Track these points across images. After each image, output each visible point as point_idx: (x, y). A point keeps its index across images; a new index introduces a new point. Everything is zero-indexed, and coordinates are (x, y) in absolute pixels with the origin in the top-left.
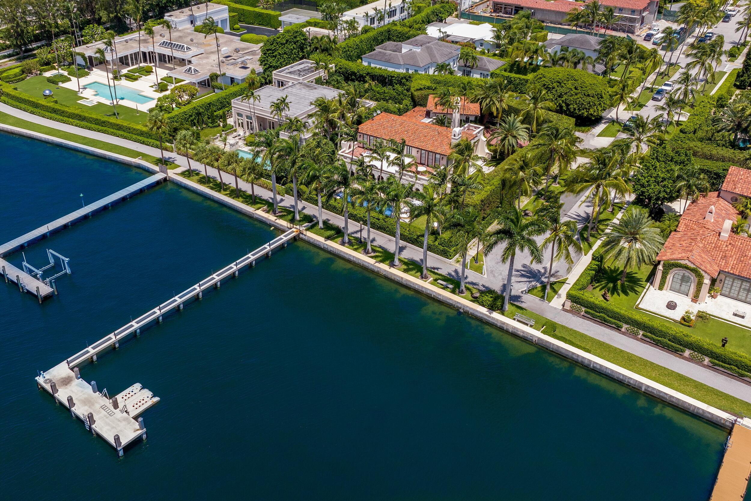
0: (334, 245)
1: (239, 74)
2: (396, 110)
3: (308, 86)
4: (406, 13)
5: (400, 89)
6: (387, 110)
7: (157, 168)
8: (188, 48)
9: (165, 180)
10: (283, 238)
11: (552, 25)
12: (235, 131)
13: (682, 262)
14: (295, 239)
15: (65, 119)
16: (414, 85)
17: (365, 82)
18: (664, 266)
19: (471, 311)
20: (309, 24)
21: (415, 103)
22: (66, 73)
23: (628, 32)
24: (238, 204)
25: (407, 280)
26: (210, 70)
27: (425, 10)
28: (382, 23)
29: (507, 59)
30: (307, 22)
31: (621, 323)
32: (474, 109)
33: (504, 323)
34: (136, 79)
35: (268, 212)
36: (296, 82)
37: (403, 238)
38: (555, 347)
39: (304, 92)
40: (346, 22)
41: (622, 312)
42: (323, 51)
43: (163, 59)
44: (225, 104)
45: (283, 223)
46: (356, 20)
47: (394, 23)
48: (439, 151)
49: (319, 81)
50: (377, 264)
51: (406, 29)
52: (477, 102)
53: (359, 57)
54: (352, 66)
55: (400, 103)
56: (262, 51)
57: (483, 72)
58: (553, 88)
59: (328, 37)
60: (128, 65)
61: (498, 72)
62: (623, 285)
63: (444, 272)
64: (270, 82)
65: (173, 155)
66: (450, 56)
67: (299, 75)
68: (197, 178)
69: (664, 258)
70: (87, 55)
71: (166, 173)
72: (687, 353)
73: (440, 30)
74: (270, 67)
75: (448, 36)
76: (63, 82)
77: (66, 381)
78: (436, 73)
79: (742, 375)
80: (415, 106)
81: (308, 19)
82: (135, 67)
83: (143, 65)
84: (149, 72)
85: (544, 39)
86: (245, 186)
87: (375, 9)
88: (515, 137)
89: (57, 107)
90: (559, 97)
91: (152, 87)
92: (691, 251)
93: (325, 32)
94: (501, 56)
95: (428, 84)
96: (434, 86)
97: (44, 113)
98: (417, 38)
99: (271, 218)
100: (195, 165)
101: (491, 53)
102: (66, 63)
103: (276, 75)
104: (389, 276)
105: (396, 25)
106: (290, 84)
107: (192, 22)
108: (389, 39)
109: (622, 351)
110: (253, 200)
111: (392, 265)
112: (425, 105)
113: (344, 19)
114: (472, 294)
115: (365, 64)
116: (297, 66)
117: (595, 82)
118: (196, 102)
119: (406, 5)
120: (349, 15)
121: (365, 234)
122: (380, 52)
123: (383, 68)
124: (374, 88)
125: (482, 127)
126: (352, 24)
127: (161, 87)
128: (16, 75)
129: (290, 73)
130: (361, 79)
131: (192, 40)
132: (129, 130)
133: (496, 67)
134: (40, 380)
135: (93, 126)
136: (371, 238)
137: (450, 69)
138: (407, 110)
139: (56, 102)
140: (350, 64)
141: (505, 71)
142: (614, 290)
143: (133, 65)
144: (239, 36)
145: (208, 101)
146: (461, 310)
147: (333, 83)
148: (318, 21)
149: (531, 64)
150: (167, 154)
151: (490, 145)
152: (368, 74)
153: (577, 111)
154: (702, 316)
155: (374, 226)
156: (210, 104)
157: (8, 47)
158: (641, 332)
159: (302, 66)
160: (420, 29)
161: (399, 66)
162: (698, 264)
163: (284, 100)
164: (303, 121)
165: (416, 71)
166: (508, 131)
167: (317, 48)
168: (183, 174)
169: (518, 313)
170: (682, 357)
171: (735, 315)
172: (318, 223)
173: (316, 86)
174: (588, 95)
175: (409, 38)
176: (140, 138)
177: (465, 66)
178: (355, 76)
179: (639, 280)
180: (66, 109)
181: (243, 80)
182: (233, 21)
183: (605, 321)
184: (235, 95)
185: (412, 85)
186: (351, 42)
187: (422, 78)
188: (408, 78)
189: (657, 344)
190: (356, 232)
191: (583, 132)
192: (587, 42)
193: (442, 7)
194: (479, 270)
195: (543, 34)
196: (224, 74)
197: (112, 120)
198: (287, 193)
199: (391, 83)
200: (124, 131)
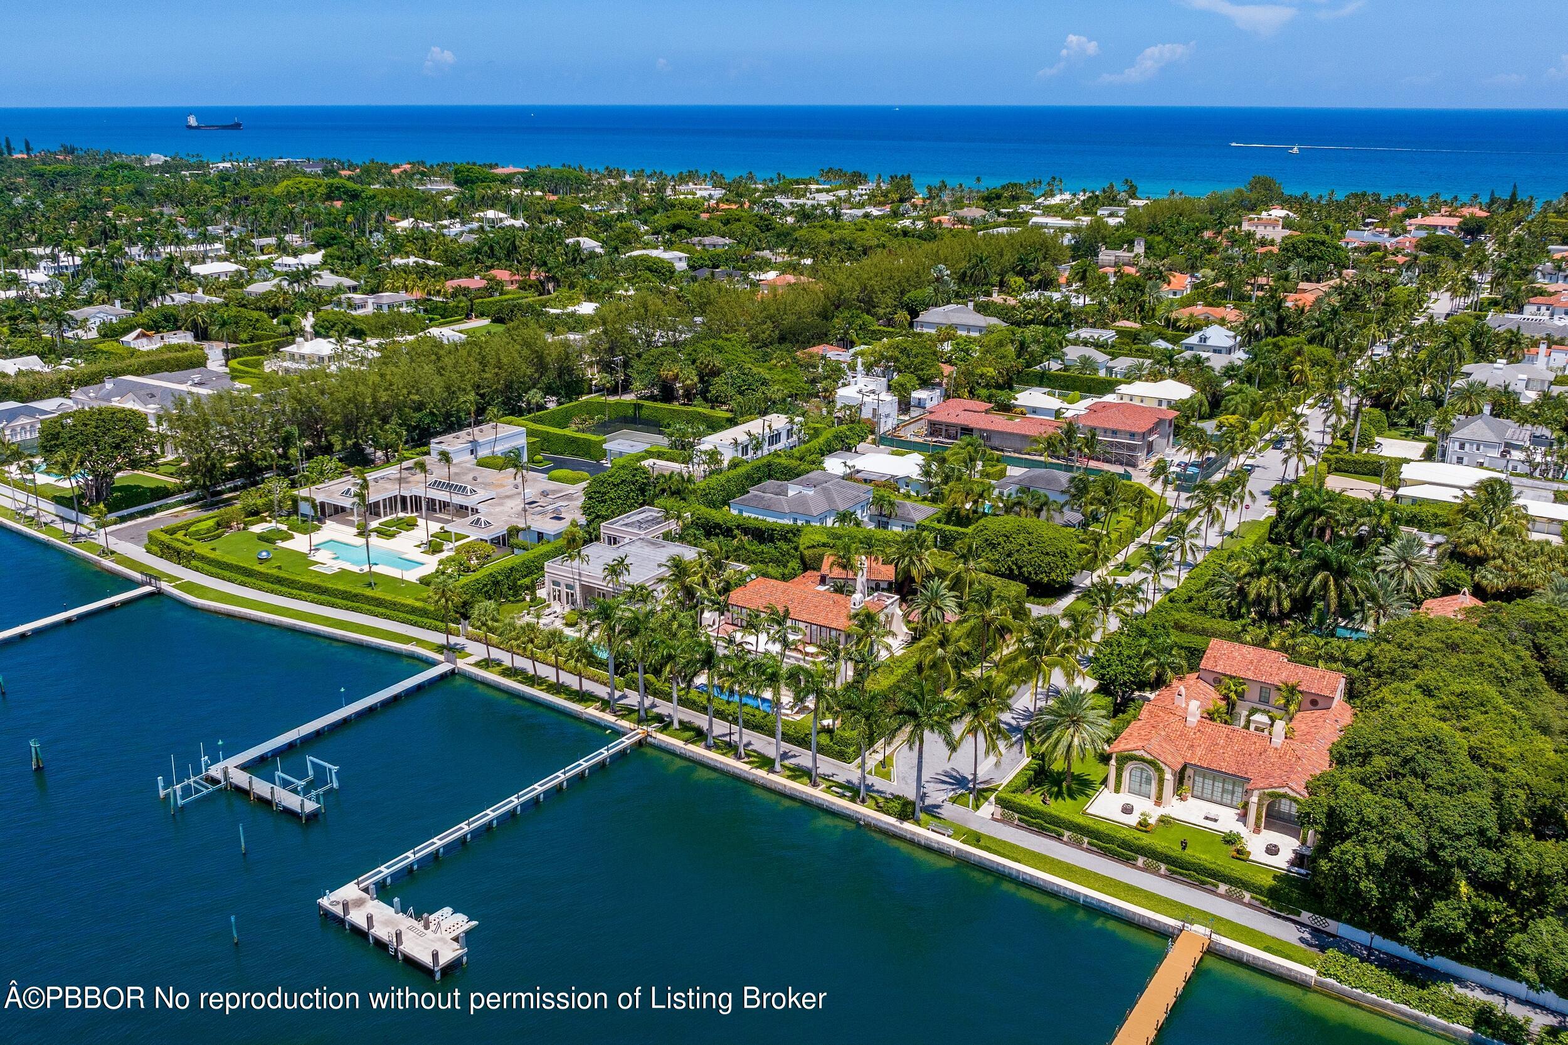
0: (698, 750)
1: (550, 527)
2: (778, 575)
3: (653, 544)
4: (795, 437)
5: (785, 547)
6: (765, 575)
7: (441, 658)
8: (473, 491)
9: (453, 672)
10: (626, 742)
11: (1017, 455)
12: (549, 606)
13: (1137, 753)
14: (640, 743)
15: (295, 592)
16: (804, 541)
17: (734, 537)
18: (1117, 759)
19: (873, 822)
20: (649, 454)
21: (806, 567)
22: (284, 527)
23: (1127, 465)
24: (559, 701)
25: (791, 788)
26: (506, 522)
27: (824, 433)
28: (759, 452)
29: (941, 505)
30: (646, 451)
31: (1061, 830)
32: (888, 573)
33: (914, 834)
34: (393, 536)
35: (603, 711)
36: (634, 538)
37: (786, 738)
38: (977, 859)
39: (648, 550)
40: (705, 452)
41: (1062, 815)
42: (673, 494)
43: (432, 505)
44: (534, 569)
45: (625, 724)
46: (719, 449)
47: (776, 454)
48: (834, 625)
49: (667, 536)
50: (754, 771)
51: (795, 463)
52: (891, 563)
53: (725, 502)
54: (716, 515)
55: (785, 566)
56: (586, 494)
57: (906, 524)
58: (999, 544)
59: (680, 474)
60: (378, 515)
61: (926, 523)
62: (1069, 788)
63: (841, 779)
64: (597, 538)
65: (461, 640)
66: (857, 500)
67: (640, 527)
68: (498, 669)
69: (1116, 750)
70: (317, 502)
71: (455, 663)
72: (1141, 861)
73: (845, 463)
74: (598, 516)
75: (858, 472)
76: (283, 540)
77: (359, 903)
78: (837, 525)
79: (1203, 883)
80: (805, 569)
81: (647, 447)
82: (388, 518)
83: (401, 515)
84: (411, 525)
85: (1002, 474)
86: (570, 680)
87: (749, 434)
88: (940, 608)
89: (282, 574)
90: (1009, 555)
91: (419, 546)
92: (1149, 740)
93: (676, 466)
94: (934, 500)
95: (824, 539)
96: (831, 542)
97: (262, 583)
98: (809, 475)
99: (609, 718)
100: (495, 653)
101: (920, 497)
102: (284, 513)
103: (606, 529)
104: (768, 785)
105: (779, 456)
106: (627, 541)
107: (472, 453)
108: (770, 477)
109: (1060, 862)
110: (583, 697)
111: (772, 770)
112: (818, 569)
113: (703, 447)
114: (877, 803)
115: (735, 512)
116: (636, 516)
117: (1057, 535)
118: (491, 568)
119: (795, 427)
120: (709, 443)
121: (735, 738)
122: (756, 496)
123: (760, 517)
124: (747, 546)
125: (897, 597)
126: (713, 456)
127: (433, 547)
128: (209, 530)
129: (626, 525)
130: (728, 532)
131: (475, 479)
132: (394, 606)
133: (924, 516)
134: (324, 902)
135: (338, 601)
136: (745, 741)
137: (856, 519)
138: (796, 575)
139: (279, 568)
140: (713, 512)
141: (939, 522)
142: (1059, 795)
143: (385, 515)
144: (542, 471)
145: (509, 565)
146: (862, 823)
147: (688, 538)
148: (663, 450)
149: (975, 512)
150: (453, 640)
151: (909, 622)
152: (738, 527)
153: (1033, 576)
154: (1164, 821)
155: (747, 725)
156: (512, 569)
157: (189, 489)
158: (1086, 840)
159: (643, 516)
160: (814, 463)
161: (782, 515)
162: (1155, 755)
163: (623, 561)
164: (650, 589)
165: (808, 522)
166: (931, 601)
167: (663, 491)
168: (477, 664)
169: (933, 822)
170: (1135, 866)
171: (1207, 818)
172: (671, 723)
173: (665, 543)
174: (1047, 554)
175: (798, 475)
176: (411, 617)
177: (881, 515)
178: (721, 529)
179: (1092, 782)
180: (298, 578)
181: (558, 536)
182: (533, 449)
183: (1043, 829)
184: (548, 556)
185: (801, 541)
186: (713, 481)
187: (815, 531)
188: (797, 532)
189: (1106, 853)
190: (725, 735)
191: (1044, 605)
192: (1056, 480)
193: (850, 429)
194: (887, 776)
195: (998, 468)
196: (529, 528)
197: (368, 592)
198: (628, 686)
199: (771, 539)
200: (386, 607)
